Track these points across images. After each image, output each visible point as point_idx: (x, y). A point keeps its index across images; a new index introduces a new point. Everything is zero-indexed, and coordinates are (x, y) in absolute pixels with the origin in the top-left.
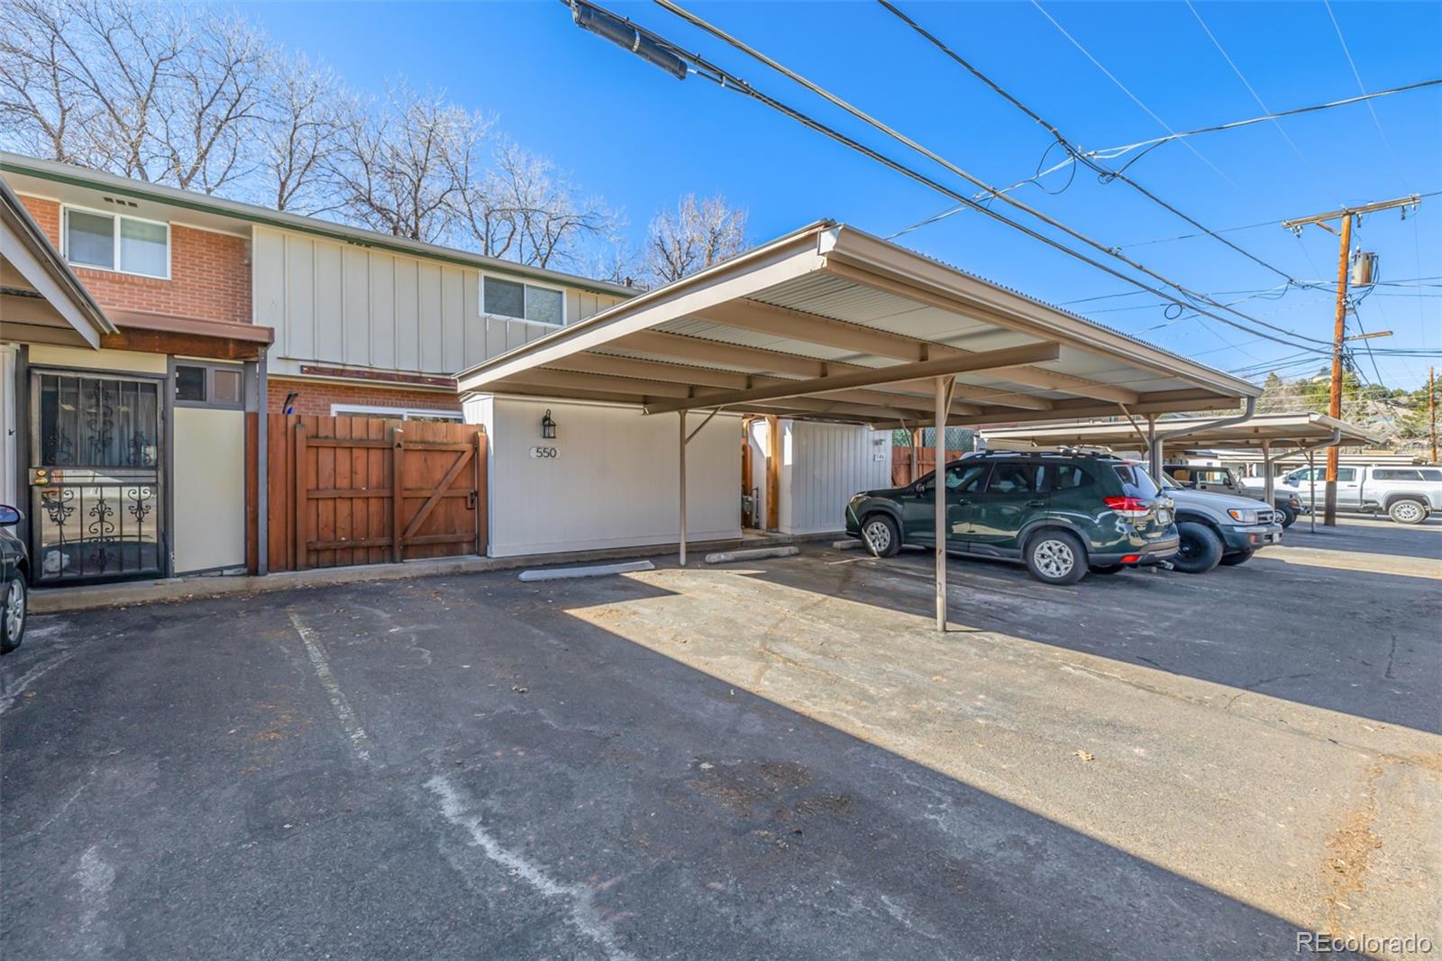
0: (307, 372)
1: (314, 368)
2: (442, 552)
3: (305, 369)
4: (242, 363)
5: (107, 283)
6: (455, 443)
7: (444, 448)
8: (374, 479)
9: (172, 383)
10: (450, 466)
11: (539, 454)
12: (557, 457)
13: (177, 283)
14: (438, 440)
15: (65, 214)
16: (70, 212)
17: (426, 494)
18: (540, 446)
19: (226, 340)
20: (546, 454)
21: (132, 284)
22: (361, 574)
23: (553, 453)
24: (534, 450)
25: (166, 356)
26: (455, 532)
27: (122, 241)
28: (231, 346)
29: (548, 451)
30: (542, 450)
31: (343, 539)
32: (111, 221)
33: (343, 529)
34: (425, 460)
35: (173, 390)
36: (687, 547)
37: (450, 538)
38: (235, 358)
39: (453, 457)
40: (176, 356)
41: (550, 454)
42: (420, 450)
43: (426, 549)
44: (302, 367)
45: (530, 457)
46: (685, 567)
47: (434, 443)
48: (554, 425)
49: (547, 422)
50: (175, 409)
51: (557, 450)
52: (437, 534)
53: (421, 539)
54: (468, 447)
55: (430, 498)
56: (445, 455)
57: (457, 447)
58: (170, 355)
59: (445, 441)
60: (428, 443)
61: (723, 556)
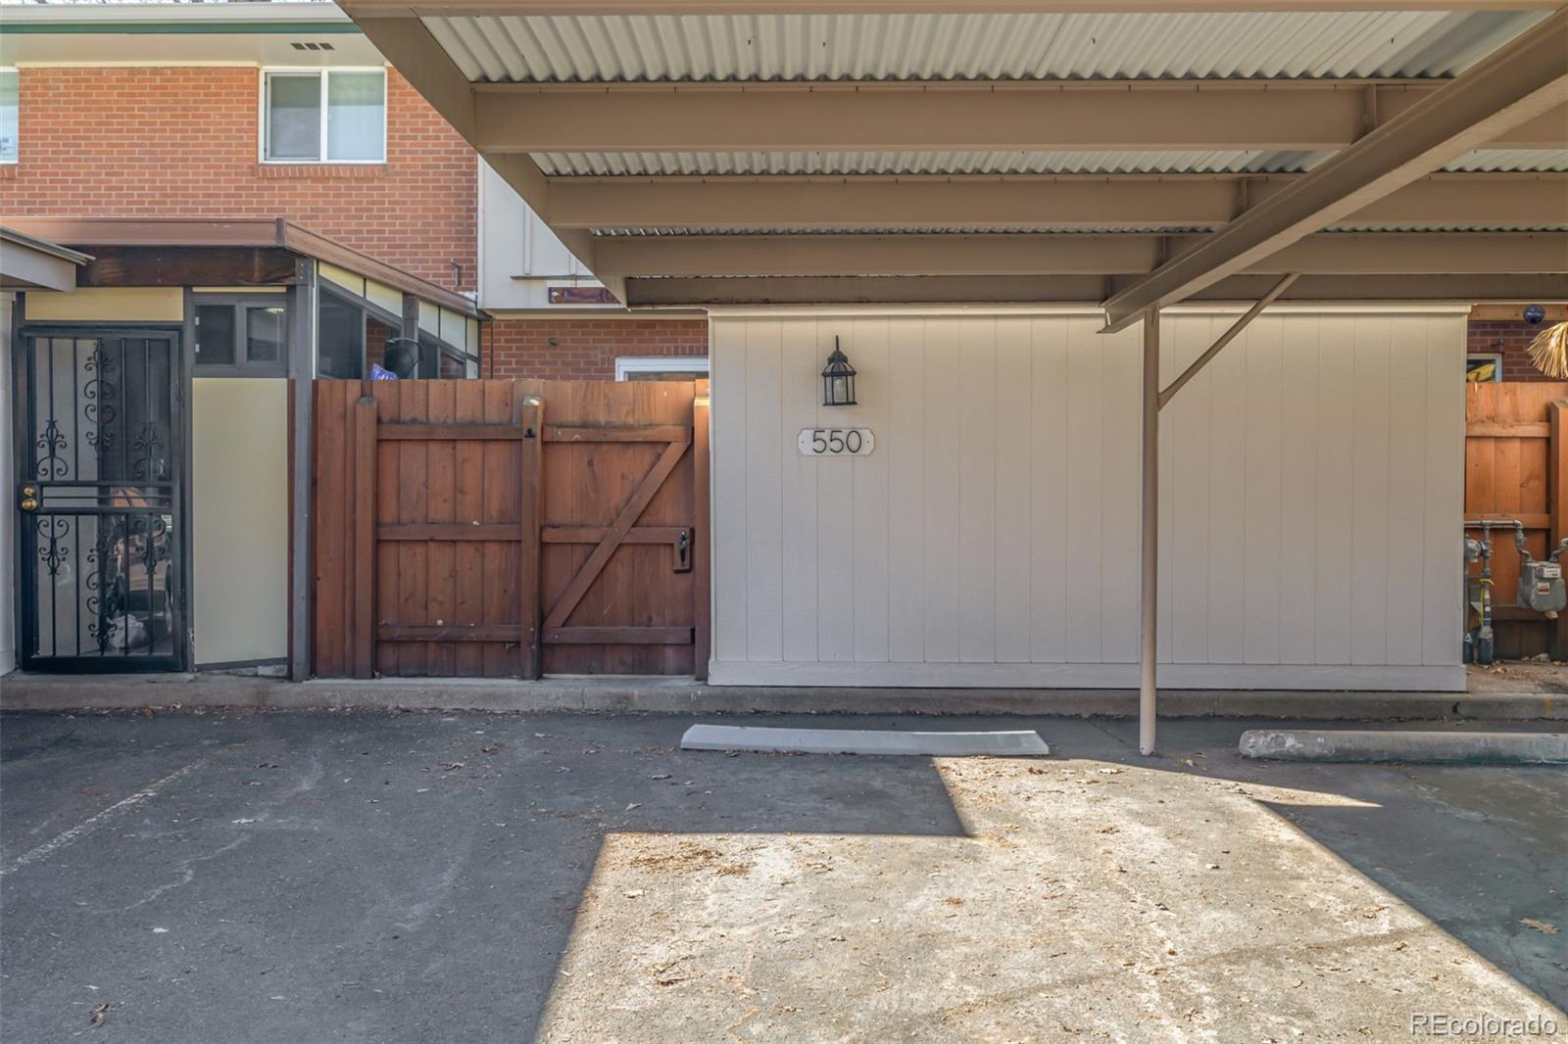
0: (558, 300)
1: (569, 290)
2: (623, 663)
3: (555, 294)
4: (283, 290)
5: (309, 183)
6: (651, 425)
7: (626, 436)
8: (494, 506)
9: (190, 335)
10: (639, 476)
11: (819, 446)
12: (866, 449)
13: (394, 166)
14: (615, 419)
15: (266, 83)
16: (273, 79)
17: (589, 535)
18: (822, 425)
19: (247, 251)
20: (836, 445)
21: (338, 178)
22: (440, 695)
23: (854, 442)
24: (808, 435)
25: (181, 289)
26: (649, 622)
27: (329, 112)
28: (257, 260)
29: (842, 436)
30: (826, 436)
31: (440, 622)
32: (316, 80)
33: (441, 603)
34: (590, 463)
35: (193, 347)
36: (1159, 701)
37: (636, 634)
38: (263, 283)
39: (647, 456)
40: (195, 290)
41: (846, 444)
42: (577, 442)
43: (592, 656)
44: (551, 290)
45: (799, 452)
46: (1156, 759)
47: (609, 426)
48: (853, 373)
49: (838, 367)
50: (194, 379)
51: (866, 435)
52: (613, 624)
53: (577, 633)
54: (672, 431)
55: (597, 544)
56: (631, 451)
57: (652, 434)
58: (187, 287)
59: (630, 420)
60: (597, 426)
61: (1291, 742)
